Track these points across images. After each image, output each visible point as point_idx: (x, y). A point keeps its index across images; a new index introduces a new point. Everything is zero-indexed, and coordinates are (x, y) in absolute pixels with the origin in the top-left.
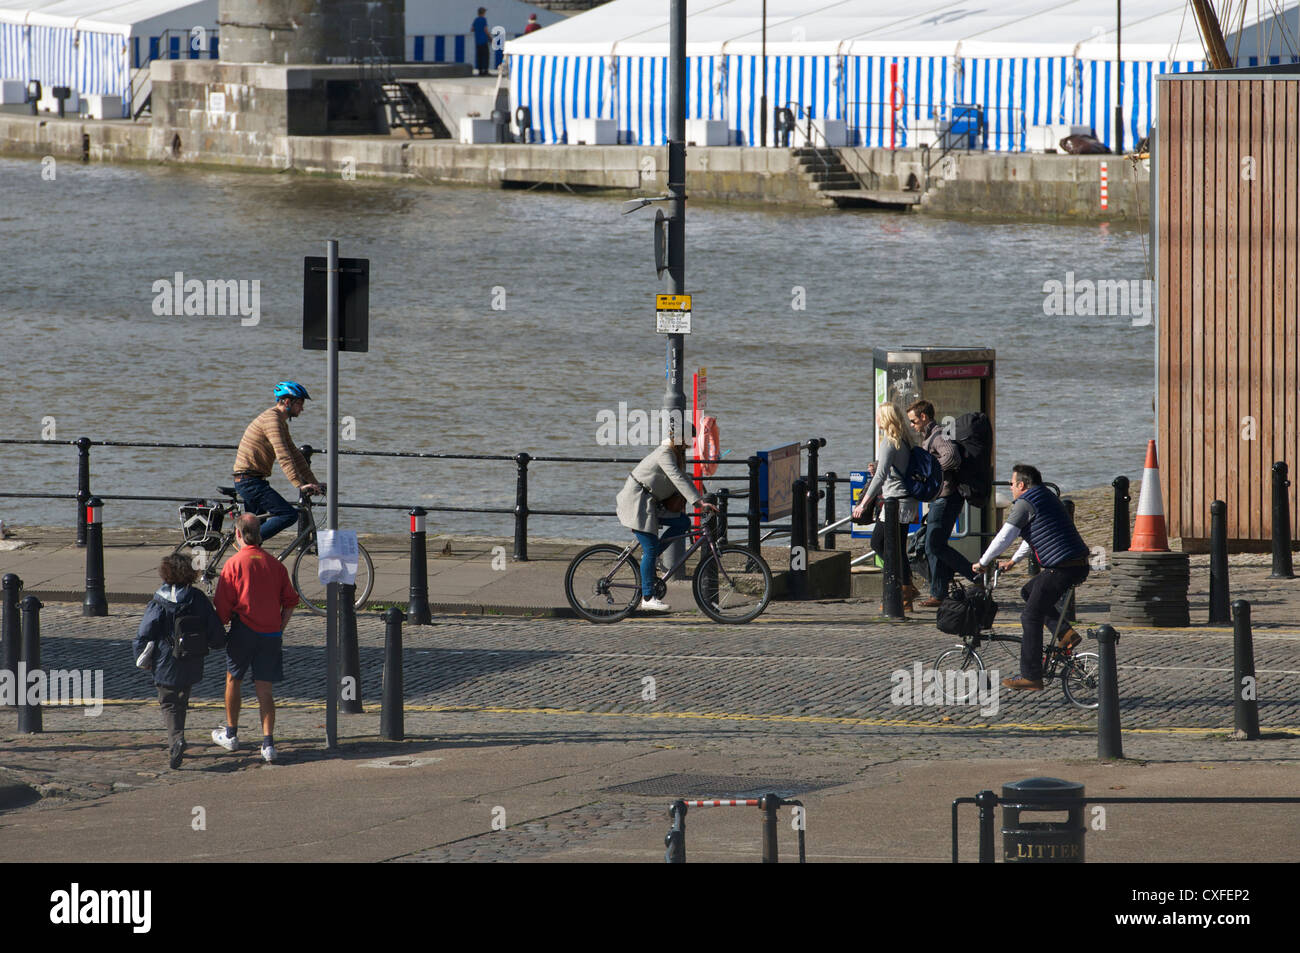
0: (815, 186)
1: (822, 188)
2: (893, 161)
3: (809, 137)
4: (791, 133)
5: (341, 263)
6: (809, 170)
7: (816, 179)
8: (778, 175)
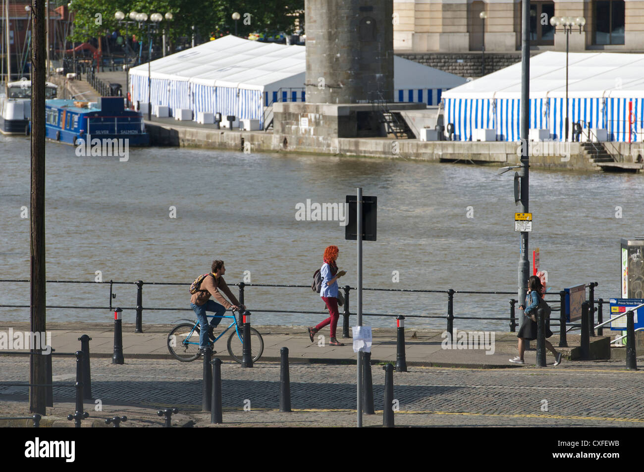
0: (592, 160)
1: (595, 161)
2: (630, 148)
3: (589, 137)
4: (580, 135)
5: (364, 198)
6: (589, 153)
7: (592, 157)
8: (574, 155)
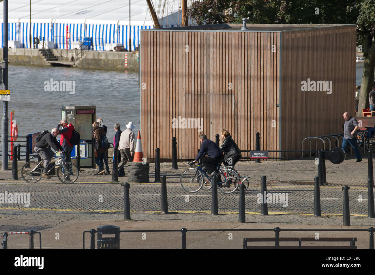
0: (45, 60)
1: (47, 60)
2: (67, 53)
3: (43, 46)
6: (43, 55)
7: (45, 58)
8: (35, 56)
